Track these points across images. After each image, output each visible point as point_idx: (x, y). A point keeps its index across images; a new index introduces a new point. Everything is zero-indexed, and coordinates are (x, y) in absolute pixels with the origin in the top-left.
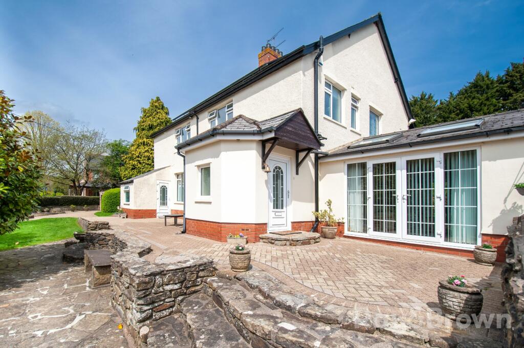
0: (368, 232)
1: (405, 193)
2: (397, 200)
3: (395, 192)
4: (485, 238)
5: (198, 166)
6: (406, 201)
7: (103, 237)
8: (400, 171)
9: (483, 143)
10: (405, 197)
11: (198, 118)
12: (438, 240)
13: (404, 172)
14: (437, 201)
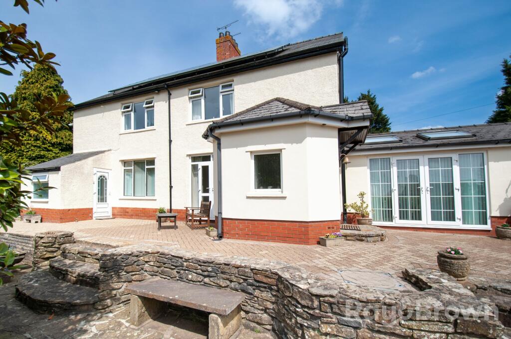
0: (394, 221)
1: (428, 185)
2: (421, 191)
3: (419, 185)
4: (493, 219)
5: (251, 152)
6: (429, 192)
7: (135, 259)
8: (423, 167)
9: (489, 148)
10: (429, 189)
11: (170, 94)
12: (458, 224)
13: (427, 168)
14: (456, 192)
